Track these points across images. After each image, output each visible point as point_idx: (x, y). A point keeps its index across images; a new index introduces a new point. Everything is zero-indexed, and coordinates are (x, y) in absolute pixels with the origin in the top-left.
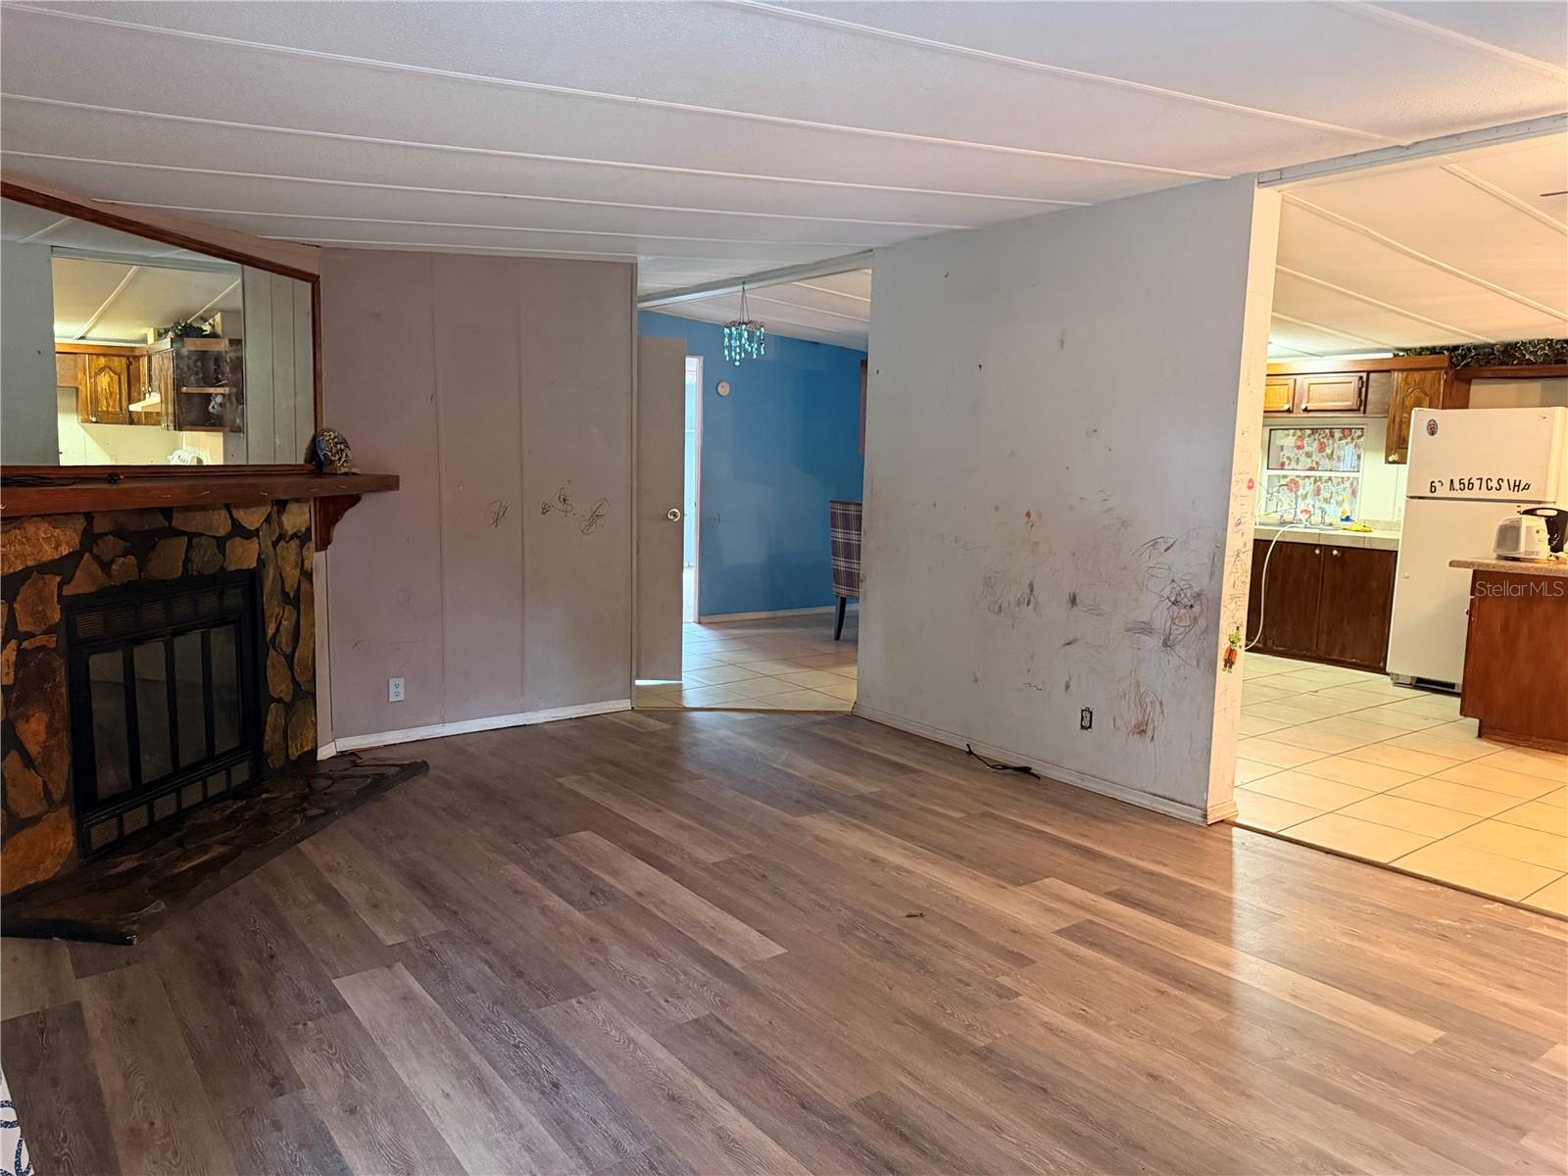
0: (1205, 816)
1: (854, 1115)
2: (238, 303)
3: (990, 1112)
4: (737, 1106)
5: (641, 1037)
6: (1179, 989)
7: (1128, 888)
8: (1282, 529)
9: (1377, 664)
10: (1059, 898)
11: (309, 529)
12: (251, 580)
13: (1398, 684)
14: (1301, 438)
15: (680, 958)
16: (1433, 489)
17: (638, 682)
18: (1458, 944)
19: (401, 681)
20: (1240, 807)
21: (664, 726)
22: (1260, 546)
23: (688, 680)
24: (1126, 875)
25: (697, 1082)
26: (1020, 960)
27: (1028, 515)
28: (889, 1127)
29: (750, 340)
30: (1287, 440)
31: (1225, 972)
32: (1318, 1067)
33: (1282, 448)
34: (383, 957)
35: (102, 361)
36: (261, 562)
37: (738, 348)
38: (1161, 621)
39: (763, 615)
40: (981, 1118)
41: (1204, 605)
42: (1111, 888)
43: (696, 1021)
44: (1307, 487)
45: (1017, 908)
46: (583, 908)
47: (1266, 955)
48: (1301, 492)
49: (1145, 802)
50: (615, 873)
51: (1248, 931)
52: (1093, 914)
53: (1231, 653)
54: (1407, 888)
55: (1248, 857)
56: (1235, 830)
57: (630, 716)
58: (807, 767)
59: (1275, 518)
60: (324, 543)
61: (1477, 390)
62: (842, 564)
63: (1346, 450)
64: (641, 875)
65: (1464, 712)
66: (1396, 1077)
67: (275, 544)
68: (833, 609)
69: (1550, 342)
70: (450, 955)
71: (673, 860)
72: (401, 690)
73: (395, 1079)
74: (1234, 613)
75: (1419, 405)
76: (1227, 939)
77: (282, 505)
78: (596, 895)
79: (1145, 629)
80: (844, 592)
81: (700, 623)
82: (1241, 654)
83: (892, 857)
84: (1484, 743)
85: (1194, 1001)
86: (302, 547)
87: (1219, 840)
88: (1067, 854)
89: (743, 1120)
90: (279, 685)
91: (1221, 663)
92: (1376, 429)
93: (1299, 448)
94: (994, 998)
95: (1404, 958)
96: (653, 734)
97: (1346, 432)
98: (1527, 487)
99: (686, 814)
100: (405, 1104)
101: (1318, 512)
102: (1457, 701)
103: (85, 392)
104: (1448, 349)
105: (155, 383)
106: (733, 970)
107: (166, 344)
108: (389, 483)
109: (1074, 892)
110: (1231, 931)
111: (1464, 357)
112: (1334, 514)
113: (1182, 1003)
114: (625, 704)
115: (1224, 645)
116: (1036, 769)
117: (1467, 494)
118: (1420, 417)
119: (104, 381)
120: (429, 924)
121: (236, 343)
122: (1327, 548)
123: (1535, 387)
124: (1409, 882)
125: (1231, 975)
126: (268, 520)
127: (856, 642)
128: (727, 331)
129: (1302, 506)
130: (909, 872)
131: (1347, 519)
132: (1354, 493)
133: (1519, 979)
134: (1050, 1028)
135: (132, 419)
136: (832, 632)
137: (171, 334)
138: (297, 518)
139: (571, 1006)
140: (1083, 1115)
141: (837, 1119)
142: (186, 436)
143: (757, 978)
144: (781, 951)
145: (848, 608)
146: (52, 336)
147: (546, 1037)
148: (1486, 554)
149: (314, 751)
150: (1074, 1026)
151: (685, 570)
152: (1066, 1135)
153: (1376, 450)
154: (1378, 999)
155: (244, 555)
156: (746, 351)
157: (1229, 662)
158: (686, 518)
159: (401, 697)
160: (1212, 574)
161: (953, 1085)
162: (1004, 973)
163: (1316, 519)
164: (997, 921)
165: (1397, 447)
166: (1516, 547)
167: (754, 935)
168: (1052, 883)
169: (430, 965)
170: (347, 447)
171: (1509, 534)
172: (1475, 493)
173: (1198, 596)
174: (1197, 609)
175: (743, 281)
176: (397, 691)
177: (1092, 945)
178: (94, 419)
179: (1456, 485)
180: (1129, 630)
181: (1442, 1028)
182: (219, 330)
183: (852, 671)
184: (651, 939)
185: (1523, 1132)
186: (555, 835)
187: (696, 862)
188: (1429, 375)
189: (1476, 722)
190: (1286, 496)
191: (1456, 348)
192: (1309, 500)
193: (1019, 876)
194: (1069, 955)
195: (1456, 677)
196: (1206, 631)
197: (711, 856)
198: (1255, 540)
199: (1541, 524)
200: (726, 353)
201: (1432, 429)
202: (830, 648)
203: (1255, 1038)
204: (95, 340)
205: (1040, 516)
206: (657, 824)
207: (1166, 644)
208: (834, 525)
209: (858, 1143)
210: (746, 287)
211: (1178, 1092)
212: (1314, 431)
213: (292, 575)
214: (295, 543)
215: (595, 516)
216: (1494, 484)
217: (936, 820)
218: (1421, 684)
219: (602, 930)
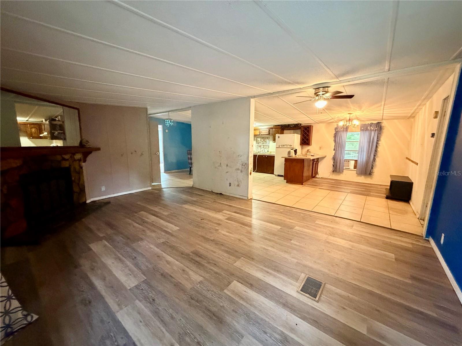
0: (248, 198)
1: (191, 254)
2: (62, 114)
3: (214, 250)
4: (170, 256)
5: (152, 246)
6: (244, 225)
7: (236, 211)
8: (259, 153)
9: (273, 173)
10: (225, 214)
11: (81, 158)
12: (68, 169)
13: (276, 176)
14: (261, 139)
15: (159, 232)
16: (279, 146)
17: (152, 184)
18: (284, 214)
19: (104, 187)
20: (253, 196)
21: (158, 191)
22: (255, 156)
23: (162, 183)
24: (236, 209)
25: (163, 253)
26: (219, 224)
27: (219, 152)
28: (197, 255)
29: (170, 122)
30: (259, 139)
31: (251, 222)
32: (264, 235)
33: (258, 141)
34: (100, 239)
35: (32, 126)
36: (70, 165)
37: (168, 123)
38: (240, 168)
39: (177, 171)
40: (212, 251)
41: (246, 165)
42: (234, 211)
43: (163, 242)
44: (262, 146)
45: (219, 216)
46: (142, 225)
47: (257, 219)
48: (261, 147)
49: (239, 197)
50: (148, 218)
51: (254, 216)
52: (231, 215)
53: (251, 172)
54: (277, 206)
55: (254, 204)
56: (253, 200)
57: (152, 190)
58: (184, 197)
59: (258, 151)
60: (85, 161)
61: (285, 131)
62: (190, 161)
63: (268, 141)
64: (153, 218)
65: (284, 179)
66: (275, 235)
67: (73, 162)
68: (189, 169)
69: (294, 124)
70: (115, 237)
71: (159, 215)
72: (104, 188)
73: (102, 262)
74: (251, 166)
75: (277, 134)
76: (251, 217)
77: (74, 154)
78: (143, 222)
79: (238, 169)
80: (191, 166)
81: (165, 173)
82: (252, 172)
83: (198, 210)
84: (288, 184)
85: (246, 227)
86: (79, 162)
87: (250, 202)
88: (227, 206)
89: (171, 258)
90: (76, 189)
91: (249, 174)
92: (271, 138)
93: (261, 140)
94: (215, 231)
95: (276, 217)
96: (156, 193)
97: (267, 138)
98: (292, 146)
99: (162, 207)
100: (105, 266)
101: (264, 150)
102: (283, 178)
103: (29, 132)
104: (280, 125)
105: (46, 130)
106: (170, 232)
107: (47, 122)
108: (99, 149)
109: (228, 212)
110: (251, 216)
111: (283, 126)
112: (266, 150)
113: (244, 228)
114: (150, 188)
115: (250, 171)
116: (223, 193)
117: (284, 147)
118: (277, 135)
119: (33, 130)
120: (110, 231)
121: (63, 122)
122: (265, 156)
123: (292, 131)
124: (277, 205)
125: (252, 222)
126: (71, 157)
127: (192, 174)
128: (166, 120)
129: (262, 149)
130: (201, 212)
131: (268, 151)
132: (269, 147)
133: (291, 218)
134: (224, 235)
135: (41, 138)
136: (189, 173)
137: (48, 120)
138: (78, 156)
139: (139, 243)
140: (228, 248)
141: (188, 255)
142: (54, 141)
143: (174, 234)
144: (178, 228)
145: (191, 169)
146: (17, 120)
147: (134, 249)
148: (286, 156)
149: (86, 201)
150: (227, 234)
151: (160, 164)
152: (227, 252)
153: (271, 140)
154: (272, 223)
155: (66, 164)
156: (170, 124)
157: (251, 174)
158: (160, 154)
159: (104, 190)
160: (247, 160)
161: (208, 246)
162: (217, 227)
163: (264, 151)
164: (216, 219)
165: (274, 140)
166: (290, 155)
167: (174, 226)
168: (224, 211)
169: (110, 239)
170: (88, 142)
171: (289, 153)
172: (285, 147)
173: (246, 164)
174: (245, 166)
175: (169, 112)
176: (103, 189)
177: (231, 220)
178: (31, 138)
179: (282, 146)
180: (236, 170)
181: (281, 226)
182: (60, 119)
183: (192, 179)
184: (154, 229)
185: (291, 240)
186: (136, 213)
187: (164, 215)
188: (278, 129)
189: (286, 181)
190: (259, 148)
191: (282, 125)
192: (263, 148)
193: (219, 211)
194: (227, 222)
195: (283, 174)
196: (247, 169)
197: (166, 213)
198: (254, 155)
199: (293, 151)
200: (166, 124)
201: (279, 137)
202: (189, 176)
203: (255, 232)
204: (30, 121)
205: (221, 152)
206: (156, 209)
207: (241, 172)
208: (188, 154)
209: (192, 259)
210: (169, 113)
211: (243, 242)
212: (263, 138)
213: (77, 167)
214: (78, 162)
215: (142, 154)
216: (287, 145)
217: (207, 204)
218: (279, 176)
219: (145, 229)
